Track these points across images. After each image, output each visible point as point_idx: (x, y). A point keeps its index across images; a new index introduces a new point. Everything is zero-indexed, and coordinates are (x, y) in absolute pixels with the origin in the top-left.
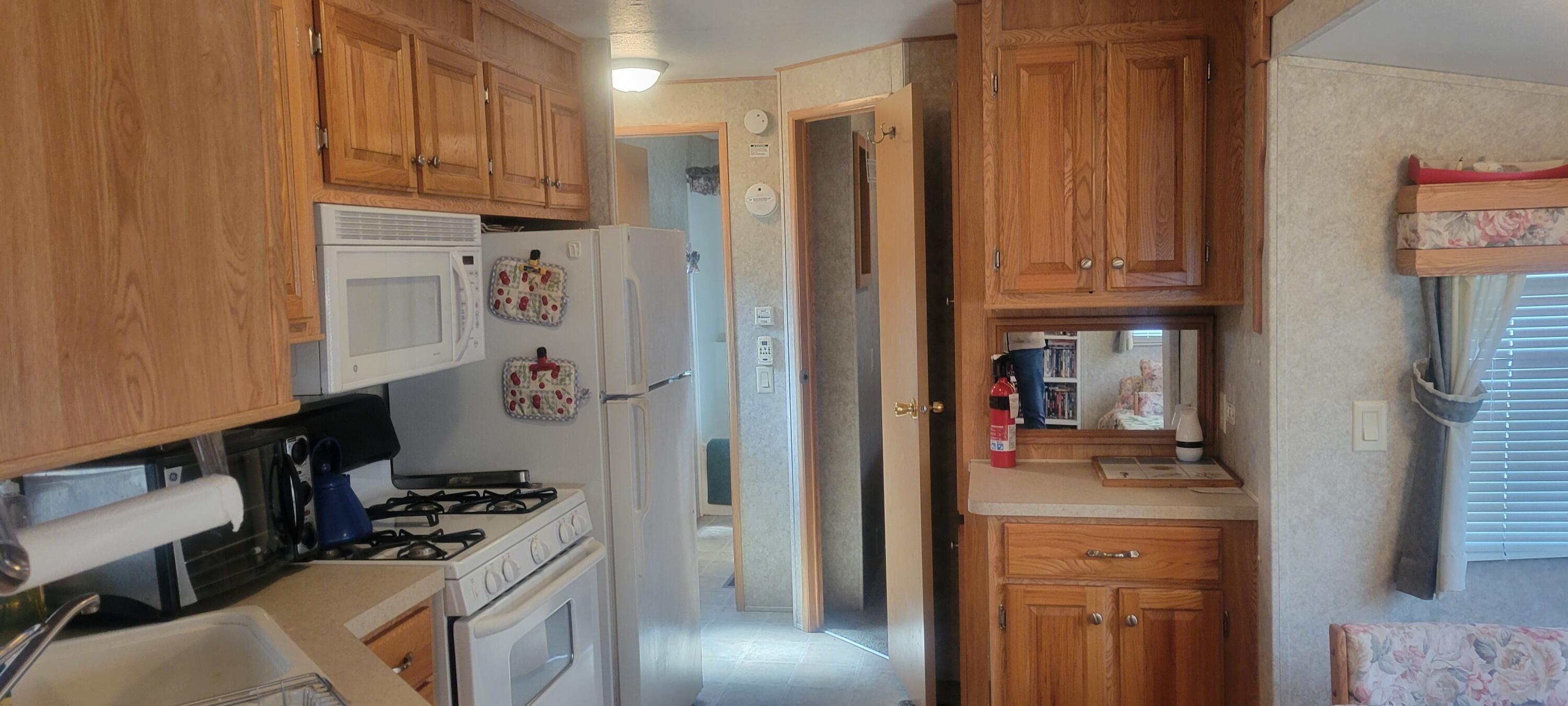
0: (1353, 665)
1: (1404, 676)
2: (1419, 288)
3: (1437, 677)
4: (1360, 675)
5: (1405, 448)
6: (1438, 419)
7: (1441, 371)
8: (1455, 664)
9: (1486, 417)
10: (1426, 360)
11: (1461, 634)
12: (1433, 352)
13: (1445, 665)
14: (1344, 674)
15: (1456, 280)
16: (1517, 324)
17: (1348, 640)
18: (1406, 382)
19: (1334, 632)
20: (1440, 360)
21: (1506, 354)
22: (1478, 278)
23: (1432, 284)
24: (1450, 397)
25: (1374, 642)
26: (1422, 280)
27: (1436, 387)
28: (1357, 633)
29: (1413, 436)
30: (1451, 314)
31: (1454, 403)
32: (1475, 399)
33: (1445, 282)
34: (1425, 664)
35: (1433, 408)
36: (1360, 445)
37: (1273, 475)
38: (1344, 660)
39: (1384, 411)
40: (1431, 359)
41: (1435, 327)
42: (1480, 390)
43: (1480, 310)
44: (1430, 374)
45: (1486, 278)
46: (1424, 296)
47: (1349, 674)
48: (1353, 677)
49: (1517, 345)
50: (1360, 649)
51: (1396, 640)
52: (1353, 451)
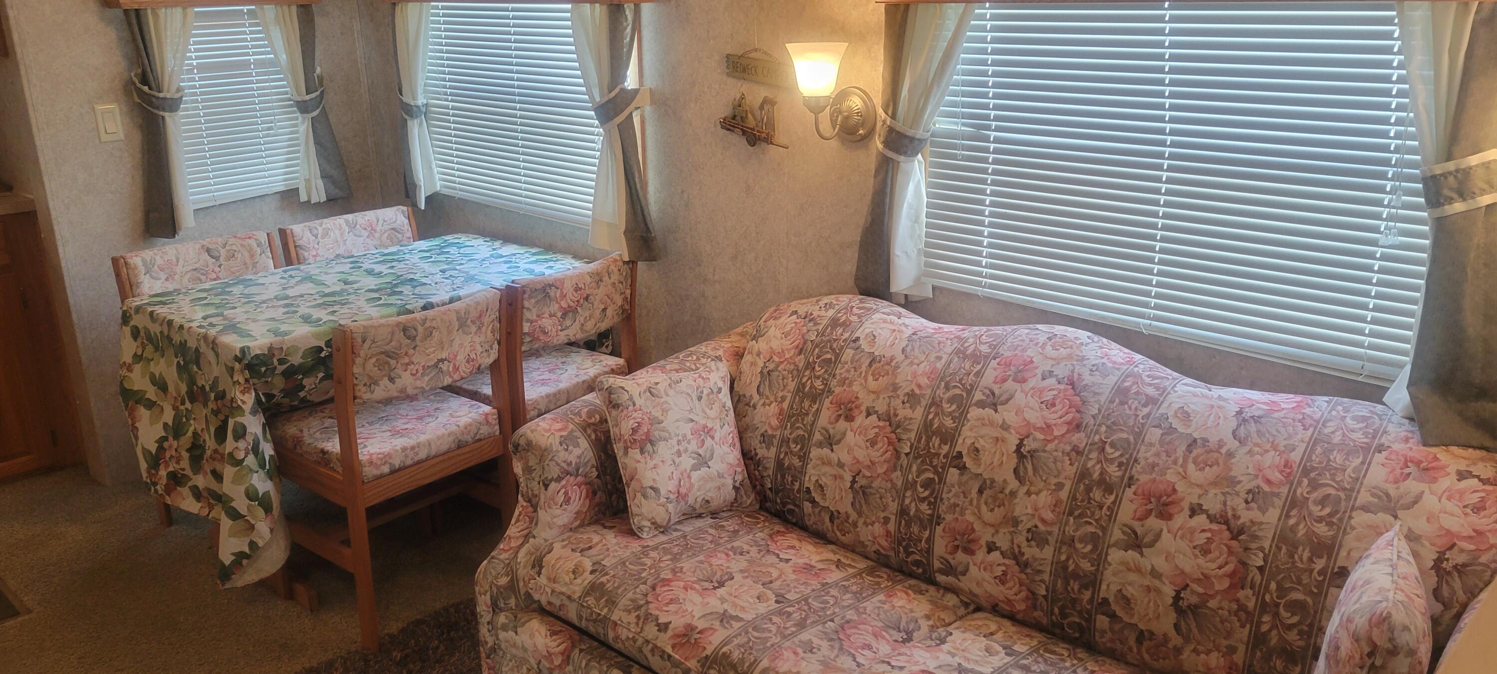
0: (133, 280)
1: (167, 280)
2: (124, 17)
3: (188, 276)
4: (138, 285)
5: (137, 137)
6: (156, 111)
7: (151, 78)
8: (197, 266)
9: (187, 109)
10: (140, 71)
11: (198, 246)
12: (143, 64)
13: (190, 268)
14: (128, 287)
15: (149, 11)
16: (195, 43)
17: (126, 263)
18: (129, 88)
19: (115, 261)
20: (149, 70)
21: (191, 65)
22: (163, 10)
23: (133, 15)
24: (161, 95)
25: (144, 261)
26: (126, 12)
27: (150, 88)
28: (132, 257)
29: (141, 127)
30: (150, 36)
31: (164, 99)
32: (178, 96)
33: (142, 13)
34: (178, 269)
35: (150, 104)
36: (105, 138)
37: (43, 167)
38: (126, 277)
39: (117, 111)
40: (143, 70)
41: (141, 46)
42: (179, 90)
43: (168, 33)
44: (145, 81)
45: (169, 11)
46: (130, 24)
47: (131, 286)
48: (134, 288)
49: (197, 58)
50: (136, 268)
51: (158, 258)
52: (100, 142)
